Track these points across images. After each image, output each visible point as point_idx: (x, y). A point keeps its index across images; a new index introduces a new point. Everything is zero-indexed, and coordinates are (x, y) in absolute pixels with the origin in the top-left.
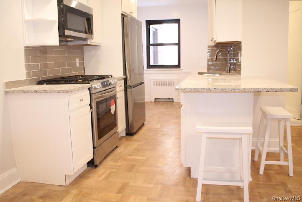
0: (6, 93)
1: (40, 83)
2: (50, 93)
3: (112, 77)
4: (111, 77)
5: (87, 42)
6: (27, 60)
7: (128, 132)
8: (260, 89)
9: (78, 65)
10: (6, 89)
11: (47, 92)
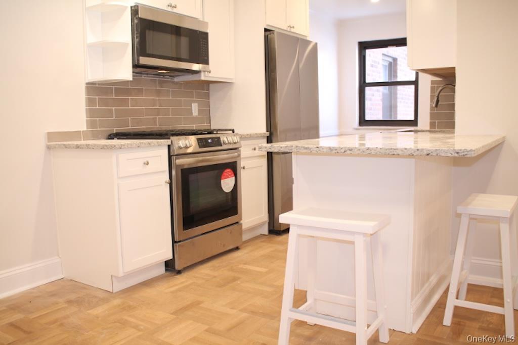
0: (49, 148)
1: (111, 137)
2: (93, 148)
3: (233, 132)
4: (231, 132)
5: (201, 76)
6: (90, 102)
7: (271, 228)
8: (397, 149)
9: (195, 112)
10: (48, 142)
11: (90, 148)
